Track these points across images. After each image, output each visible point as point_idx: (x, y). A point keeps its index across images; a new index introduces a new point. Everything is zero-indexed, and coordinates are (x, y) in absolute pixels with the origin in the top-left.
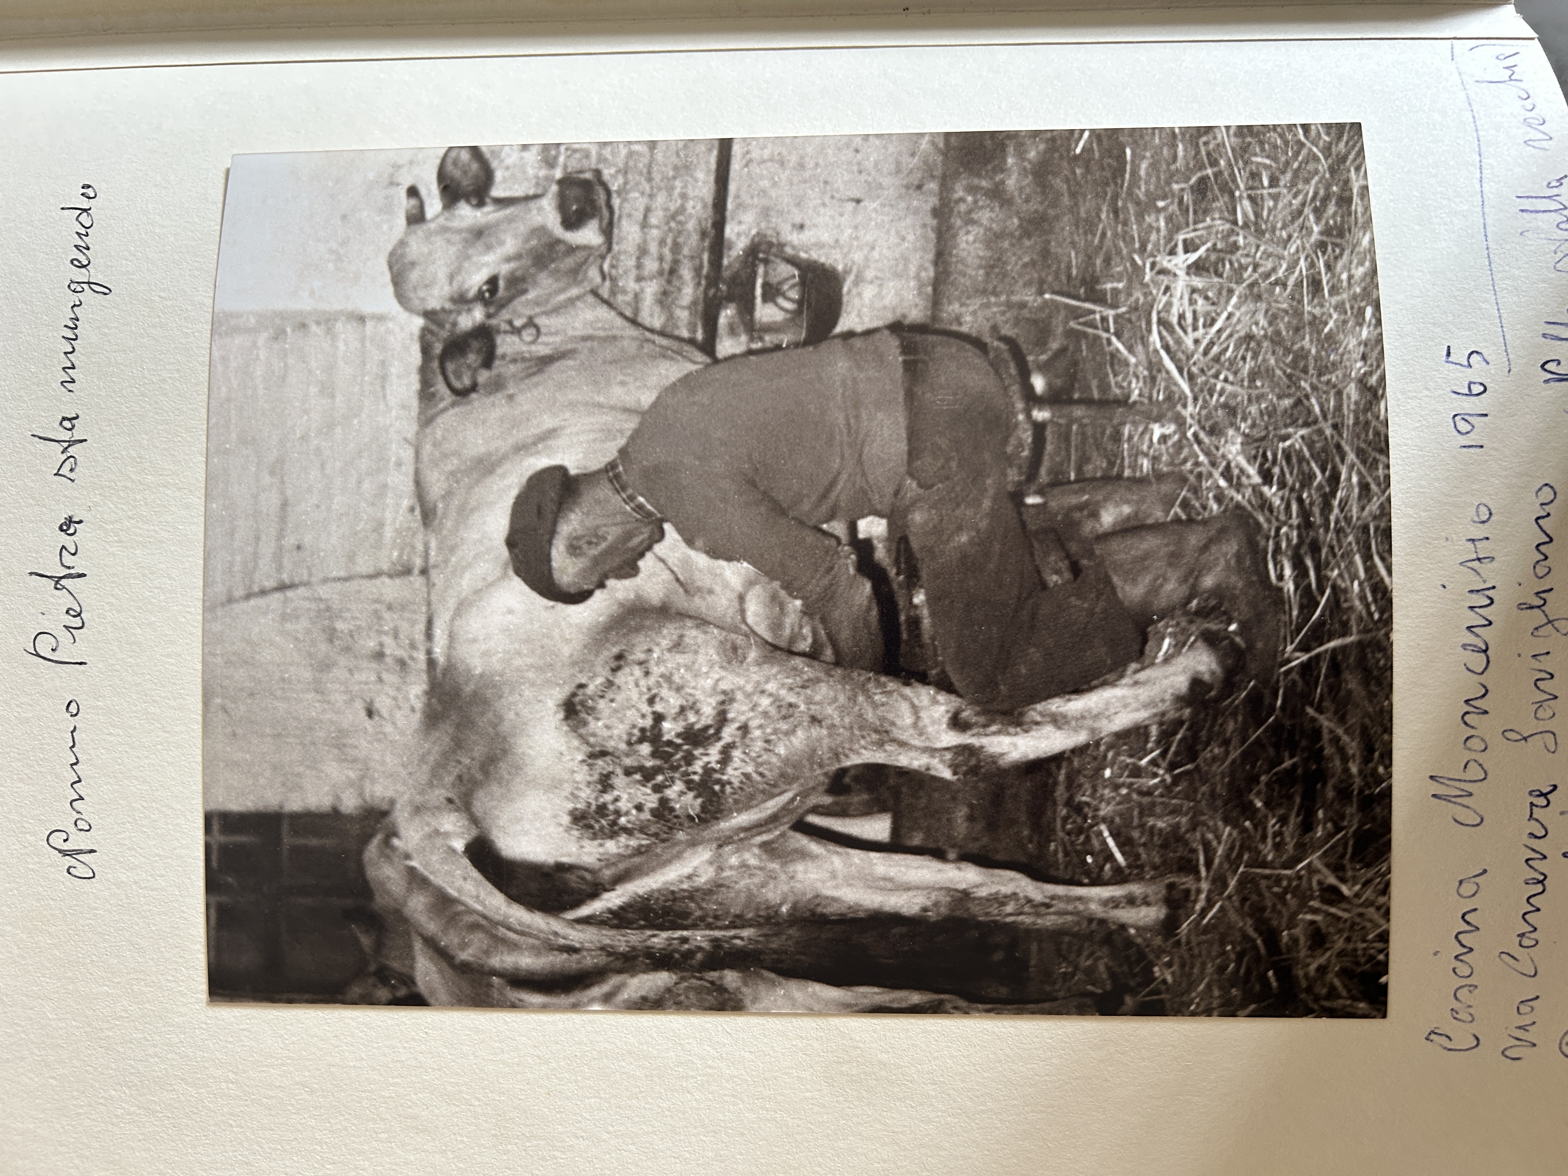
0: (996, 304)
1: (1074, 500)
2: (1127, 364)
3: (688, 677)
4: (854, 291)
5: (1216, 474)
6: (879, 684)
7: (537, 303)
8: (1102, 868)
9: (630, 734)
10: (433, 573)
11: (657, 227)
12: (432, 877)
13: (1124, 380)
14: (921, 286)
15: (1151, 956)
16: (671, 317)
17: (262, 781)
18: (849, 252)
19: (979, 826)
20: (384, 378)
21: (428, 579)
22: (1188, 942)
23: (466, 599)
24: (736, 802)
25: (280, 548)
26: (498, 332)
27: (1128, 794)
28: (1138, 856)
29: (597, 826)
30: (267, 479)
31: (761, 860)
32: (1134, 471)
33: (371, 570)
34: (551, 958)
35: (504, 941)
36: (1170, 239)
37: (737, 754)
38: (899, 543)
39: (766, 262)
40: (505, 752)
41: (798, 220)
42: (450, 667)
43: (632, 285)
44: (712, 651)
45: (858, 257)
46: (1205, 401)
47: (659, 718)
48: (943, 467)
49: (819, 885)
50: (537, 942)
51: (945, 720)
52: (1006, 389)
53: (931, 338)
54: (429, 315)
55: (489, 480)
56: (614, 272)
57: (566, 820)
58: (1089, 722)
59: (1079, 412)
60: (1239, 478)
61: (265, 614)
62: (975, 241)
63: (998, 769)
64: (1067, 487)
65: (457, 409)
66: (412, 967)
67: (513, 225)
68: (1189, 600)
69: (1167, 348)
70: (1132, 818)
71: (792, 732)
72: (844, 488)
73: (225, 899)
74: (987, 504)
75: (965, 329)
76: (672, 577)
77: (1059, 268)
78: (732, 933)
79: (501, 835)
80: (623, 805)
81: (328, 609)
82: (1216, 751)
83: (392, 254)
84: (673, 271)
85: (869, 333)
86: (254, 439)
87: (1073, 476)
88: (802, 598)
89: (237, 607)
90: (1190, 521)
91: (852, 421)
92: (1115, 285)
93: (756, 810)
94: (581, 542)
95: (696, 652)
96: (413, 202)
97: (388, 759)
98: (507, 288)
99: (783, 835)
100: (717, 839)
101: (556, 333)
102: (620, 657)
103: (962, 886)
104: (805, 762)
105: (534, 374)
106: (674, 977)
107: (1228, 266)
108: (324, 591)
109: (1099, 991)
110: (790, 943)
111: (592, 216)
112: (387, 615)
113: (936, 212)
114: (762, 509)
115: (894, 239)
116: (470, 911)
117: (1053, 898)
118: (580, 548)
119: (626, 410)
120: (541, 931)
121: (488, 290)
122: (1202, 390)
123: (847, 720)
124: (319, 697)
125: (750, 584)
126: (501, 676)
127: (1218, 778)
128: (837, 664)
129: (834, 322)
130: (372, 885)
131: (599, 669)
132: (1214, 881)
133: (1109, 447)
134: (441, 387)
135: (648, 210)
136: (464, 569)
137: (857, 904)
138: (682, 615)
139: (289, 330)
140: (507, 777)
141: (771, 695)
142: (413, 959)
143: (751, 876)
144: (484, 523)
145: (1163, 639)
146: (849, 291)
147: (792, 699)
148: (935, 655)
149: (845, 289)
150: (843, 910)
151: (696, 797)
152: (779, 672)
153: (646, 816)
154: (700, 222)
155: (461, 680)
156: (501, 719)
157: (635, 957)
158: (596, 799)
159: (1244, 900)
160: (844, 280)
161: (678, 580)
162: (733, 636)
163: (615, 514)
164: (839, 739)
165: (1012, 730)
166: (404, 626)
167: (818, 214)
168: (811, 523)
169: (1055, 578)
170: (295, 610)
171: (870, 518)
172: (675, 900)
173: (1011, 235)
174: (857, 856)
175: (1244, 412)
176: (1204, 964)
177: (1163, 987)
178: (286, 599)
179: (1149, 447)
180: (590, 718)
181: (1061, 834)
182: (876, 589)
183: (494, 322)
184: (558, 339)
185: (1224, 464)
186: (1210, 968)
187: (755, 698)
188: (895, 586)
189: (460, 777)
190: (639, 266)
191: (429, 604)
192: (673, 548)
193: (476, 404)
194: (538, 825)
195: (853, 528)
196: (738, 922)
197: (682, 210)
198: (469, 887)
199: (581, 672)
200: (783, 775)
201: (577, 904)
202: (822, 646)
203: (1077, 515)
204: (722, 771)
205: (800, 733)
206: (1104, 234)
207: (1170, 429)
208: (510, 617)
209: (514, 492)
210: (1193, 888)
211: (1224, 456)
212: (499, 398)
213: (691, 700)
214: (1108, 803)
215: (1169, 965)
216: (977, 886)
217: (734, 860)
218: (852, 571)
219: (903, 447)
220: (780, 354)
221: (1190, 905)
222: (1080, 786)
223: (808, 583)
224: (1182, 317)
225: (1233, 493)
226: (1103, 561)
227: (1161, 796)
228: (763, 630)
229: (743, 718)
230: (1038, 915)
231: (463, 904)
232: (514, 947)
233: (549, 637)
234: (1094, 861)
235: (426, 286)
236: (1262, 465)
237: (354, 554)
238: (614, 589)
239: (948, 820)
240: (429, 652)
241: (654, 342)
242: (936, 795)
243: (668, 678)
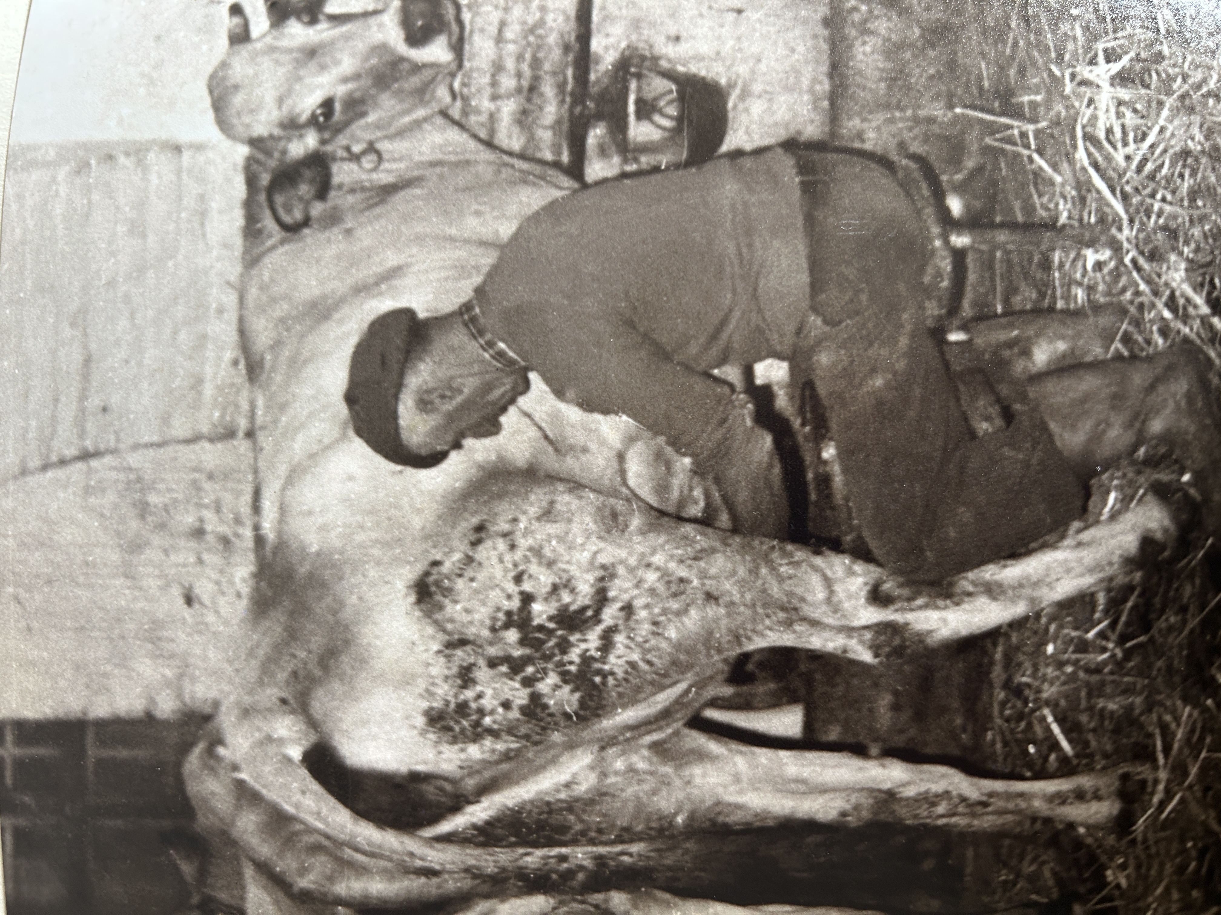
0: (901, 119)
1: (1003, 336)
2: (1052, 183)
3: (561, 549)
4: (741, 106)
5: (1160, 304)
6: (785, 554)
7: (378, 126)
8: (1046, 759)
9: (494, 619)
10: (261, 437)
11: (514, 42)
12: (264, 792)
13: (1050, 200)
14: (816, 101)
15: (1104, 858)
16: (531, 138)
17: (62, 683)
18: (732, 65)
19: (905, 716)
20: (203, 214)
21: (255, 443)
22: (1145, 840)
23: (299, 464)
24: (620, 695)
25: (83, 411)
26: (334, 159)
27: (1074, 673)
28: (1087, 744)
29: (457, 728)
30: (67, 332)
31: (651, 763)
32: (1068, 303)
33: (188, 434)
34: (406, 883)
35: (351, 864)
36: (1088, 49)
37: (620, 639)
38: (803, 390)
39: (639, 76)
40: (347, 643)
41: (673, 32)
42: (281, 545)
43: (486, 105)
44: (588, 519)
45: (743, 70)
46: (1142, 223)
47: (527, 599)
48: (852, 301)
49: (720, 790)
50: (389, 865)
51: (863, 593)
52: (919, 212)
53: (831, 157)
54: (255, 142)
55: (324, 327)
56: (465, 90)
57: (420, 721)
58: (1027, 591)
59: (1002, 236)
60: (1185, 308)
61: (65, 487)
62: (873, 52)
63: (926, 648)
64: (993, 322)
65: (287, 247)
66: (242, 899)
67: (350, 43)
68: (1135, 448)
69: (1096, 166)
70: (1079, 699)
71: (683, 612)
72: (737, 327)
73: (22, 822)
74: (904, 342)
75: (868, 146)
76: (539, 434)
77: (968, 81)
78: (618, 848)
79: (344, 740)
80: (487, 702)
81: (139, 480)
82: (1172, 619)
83: (212, 77)
84: (533, 89)
85: (759, 151)
86: (52, 286)
87: (999, 309)
88: (692, 455)
89: (32, 481)
90: (1133, 357)
91: (745, 250)
92: (1033, 97)
93: (643, 705)
94: (434, 396)
95: (570, 521)
96: (236, 20)
97: (211, 655)
98: (344, 111)
99: (676, 733)
100: (599, 740)
101: (401, 159)
102: (480, 528)
103: (887, 786)
104: (700, 647)
105: (376, 205)
106: (552, 902)
107: (1154, 76)
108: (134, 459)
109: (1045, 900)
110: (686, 858)
111: (440, 32)
112: (207, 486)
113: (826, 22)
114: (643, 354)
115: (781, 51)
116: (310, 830)
117: (991, 795)
118: (431, 402)
119: (483, 243)
120: (394, 851)
121: (323, 114)
122: (1138, 212)
123: (748, 596)
124: (129, 583)
125: (631, 440)
126: (341, 553)
127: (1175, 651)
128: (735, 530)
129: (720, 140)
130: (193, 803)
131: (456, 543)
132: (1173, 770)
133: (1038, 276)
134: (269, 223)
135: (503, 24)
136: (297, 430)
137: (764, 811)
138: (552, 478)
139: (93, 162)
140: (349, 672)
141: (658, 569)
142: (243, 888)
143: (640, 782)
144: (319, 376)
145: (1108, 493)
146: (735, 107)
147: (683, 573)
148: (850, 518)
149: (730, 105)
150: (749, 818)
151: (573, 691)
152: (667, 542)
153: (515, 714)
154: (562, 36)
155: (295, 560)
156: (342, 604)
157: (506, 880)
158: (456, 696)
159: (1206, 790)
160: (729, 94)
161: (546, 437)
162: (612, 501)
163: (471, 364)
164: (740, 619)
165: (940, 603)
166: (227, 497)
167: (695, 25)
168: (700, 369)
169: (985, 425)
170: (100, 482)
171: (769, 361)
172: (550, 812)
173: (912, 45)
174: (764, 755)
175: (1186, 234)
176: (1162, 865)
177: (1117, 893)
178: (90, 469)
179: (1083, 276)
180: (447, 601)
181: (999, 721)
182: (777, 442)
183: (329, 148)
184: (402, 165)
185: (1168, 293)
186: (1169, 868)
187: (640, 573)
188: (800, 439)
189: (295, 674)
190: (494, 84)
191: (256, 472)
192: (540, 401)
193: (309, 240)
194: (388, 728)
195: (748, 373)
196: (626, 836)
197: (541, 23)
198: (309, 802)
199: (435, 547)
200: (674, 663)
201: (435, 820)
202: (716, 510)
203: (1006, 353)
204: (603, 660)
205: (693, 612)
206: (1015, 44)
207: (1105, 254)
208: (350, 485)
209: (354, 340)
210: (1150, 778)
211: (1167, 284)
212: (336, 233)
213: (565, 576)
214: (1052, 684)
215: (1123, 867)
216: (903, 785)
217: (619, 765)
218: (749, 422)
219: (804, 278)
220: (659, 177)
221: (1147, 798)
222: (1019, 665)
223: (697, 438)
224: (1109, 131)
225: (1179, 325)
226: (1038, 406)
227: (1112, 673)
228: (646, 493)
229: (626, 597)
230: (974, 815)
231: (302, 822)
232: (362, 871)
233: (397, 507)
234: (1038, 751)
235: (252, 111)
236: (1209, 294)
237: (169, 416)
238: (472, 450)
239: (870, 710)
240: (257, 528)
241: (513, 167)
242: (855, 681)
243: (537, 552)
